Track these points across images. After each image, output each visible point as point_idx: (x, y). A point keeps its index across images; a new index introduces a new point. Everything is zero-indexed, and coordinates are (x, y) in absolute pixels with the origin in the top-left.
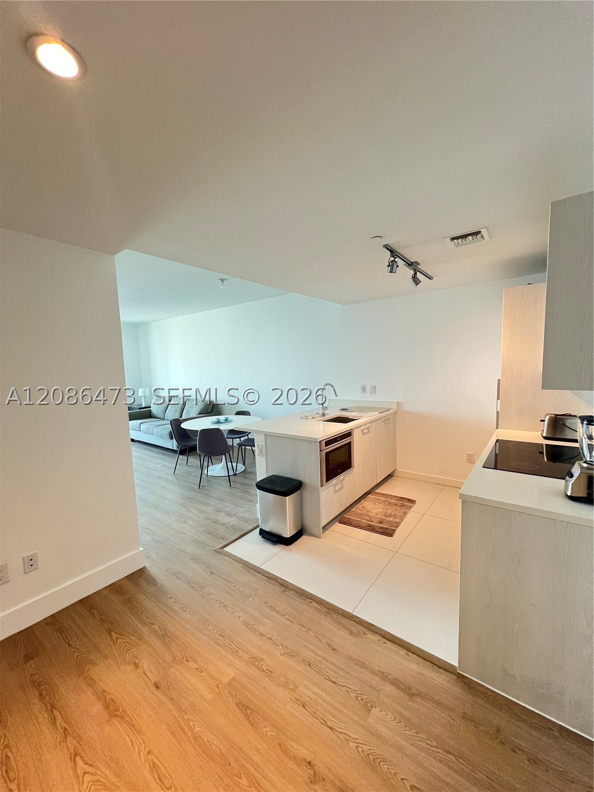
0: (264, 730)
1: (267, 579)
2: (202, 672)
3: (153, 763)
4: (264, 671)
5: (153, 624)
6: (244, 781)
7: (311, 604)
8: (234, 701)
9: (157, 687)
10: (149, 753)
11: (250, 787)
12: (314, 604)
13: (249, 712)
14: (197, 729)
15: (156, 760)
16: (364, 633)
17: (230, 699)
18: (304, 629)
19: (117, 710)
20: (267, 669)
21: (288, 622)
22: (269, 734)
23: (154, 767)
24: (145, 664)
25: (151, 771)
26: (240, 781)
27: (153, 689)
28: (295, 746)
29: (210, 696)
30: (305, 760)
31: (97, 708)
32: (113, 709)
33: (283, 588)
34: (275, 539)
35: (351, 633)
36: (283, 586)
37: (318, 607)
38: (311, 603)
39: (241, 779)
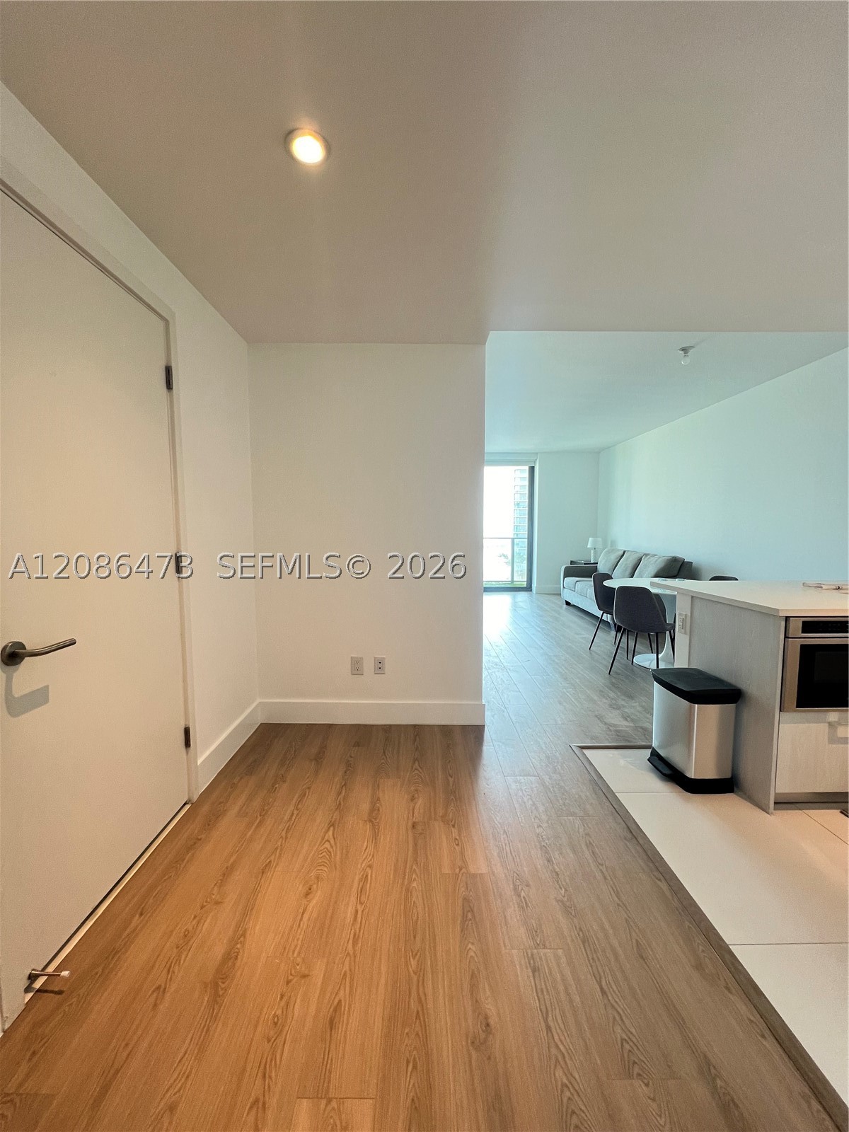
0: (470, 946)
1: (614, 811)
2: (458, 845)
3: (367, 876)
4: (519, 896)
5: (452, 777)
6: (413, 963)
7: (659, 883)
8: (464, 893)
9: (413, 826)
10: (370, 866)
11: (415, 973)
12: (664, 886)
13: (470, 916)
14: (415, 884)
15: (369, 876)
16: (728, 988)
17: (463, 889)
18: (616, 898)
19: (376, 819)
20: (524, 897)
21: (598, 875)
22: (472, 954)
23: (364, 879)
24: (420, 802)
25: (360, 880)
26: (412, 960)
27: (410, 824)
28: (488, 993)
29: (446, 870)
30: (486, 1017)
31: (365, 807)
32: (373, 817)
33: (629, 836)
34: (667, 771)
35: (699, 967)
36: (631, 832)
37: (668, 893)
38: (660, 880)
39: (414, 958)
